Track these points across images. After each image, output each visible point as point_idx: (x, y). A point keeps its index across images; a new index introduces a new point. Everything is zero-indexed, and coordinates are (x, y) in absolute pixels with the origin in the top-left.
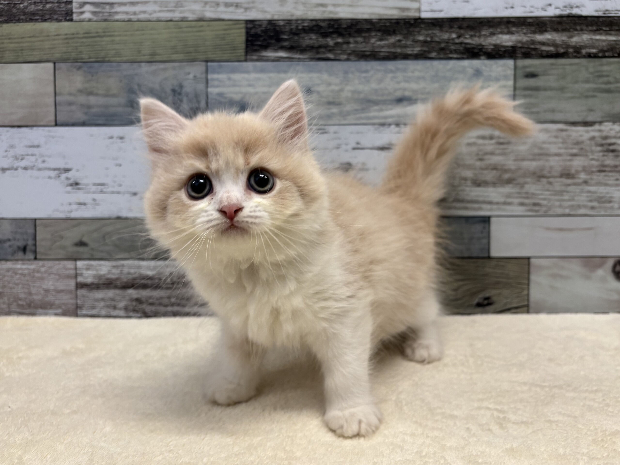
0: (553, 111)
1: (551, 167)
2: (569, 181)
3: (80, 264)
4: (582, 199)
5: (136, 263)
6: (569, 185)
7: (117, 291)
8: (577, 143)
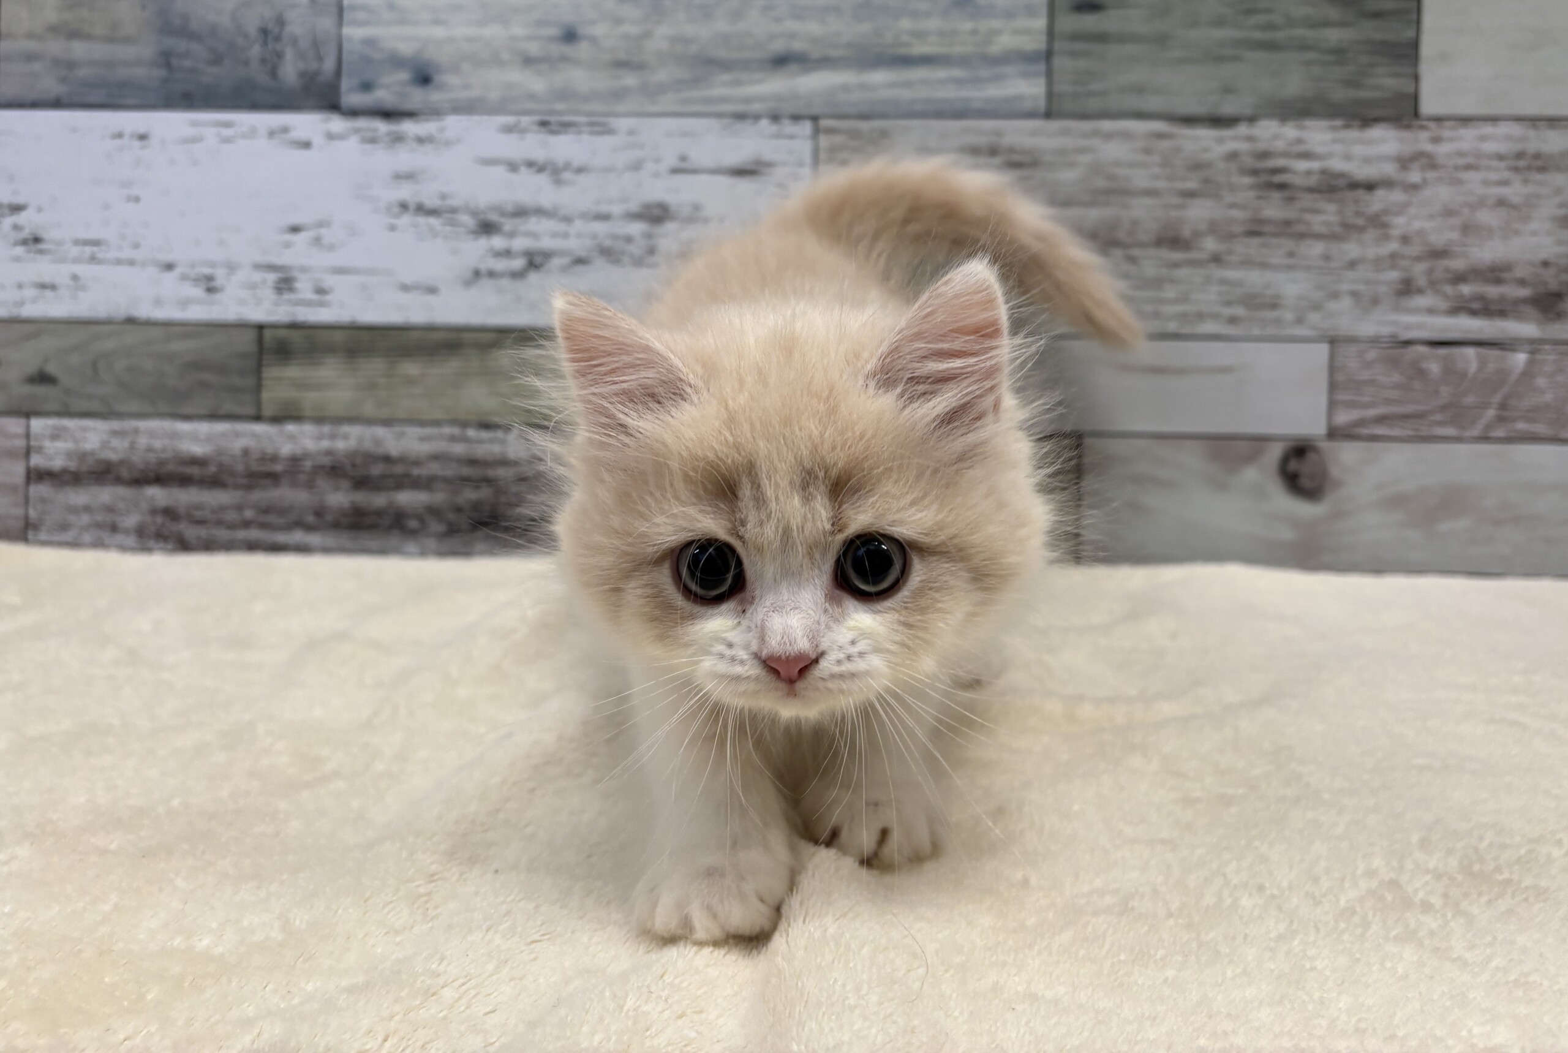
0: (1140, 90)
1: (1135, 223)
2: (1178, 256)
3: (37, 424)
4: (1208, 298)
5: (167, 425)
6: (1176, 265)
7: (122, 491)
8: (1197, 166)
